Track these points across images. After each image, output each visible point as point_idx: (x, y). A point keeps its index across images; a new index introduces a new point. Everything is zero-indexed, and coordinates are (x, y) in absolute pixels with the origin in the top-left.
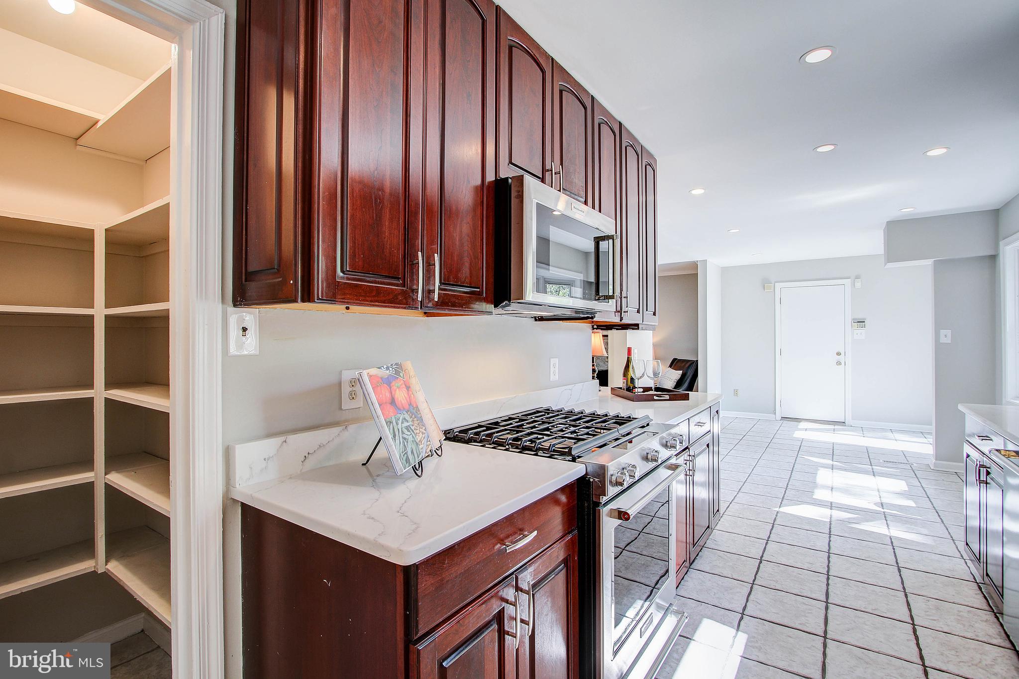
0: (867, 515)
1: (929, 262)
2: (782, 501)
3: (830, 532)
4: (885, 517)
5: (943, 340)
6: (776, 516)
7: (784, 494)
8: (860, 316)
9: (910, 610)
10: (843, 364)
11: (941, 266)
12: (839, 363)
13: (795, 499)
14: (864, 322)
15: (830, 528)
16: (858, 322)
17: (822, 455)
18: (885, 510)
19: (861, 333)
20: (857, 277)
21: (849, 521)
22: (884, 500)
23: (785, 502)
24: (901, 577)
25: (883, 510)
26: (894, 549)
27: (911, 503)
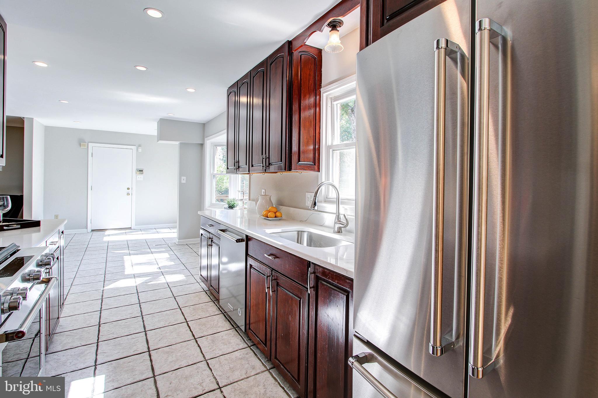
0: (154, 275)
1: (177, 143)
2: (104, 282)
3: (137, 291)
4: (163, 274)
5: (184, 182)
6: (103, 293)
7: (105, 278)
8: (140, 168)
9: (184, 316)
10: (131, 194)
11: (183, 146)
12: (128, 194)
13: (112, 279)
14: (142, 171)
15: (137, 289)
16: (140, 171)
17: (123, 249)
18: (162, 270)
19: (140, 177)
20: (140, 146)
21: (146, 282)
22: (160, 265)
23: (106, 283)
24: (177, 302)
25: (161, 271)
26: (170, 289)
27: (173, 263)
